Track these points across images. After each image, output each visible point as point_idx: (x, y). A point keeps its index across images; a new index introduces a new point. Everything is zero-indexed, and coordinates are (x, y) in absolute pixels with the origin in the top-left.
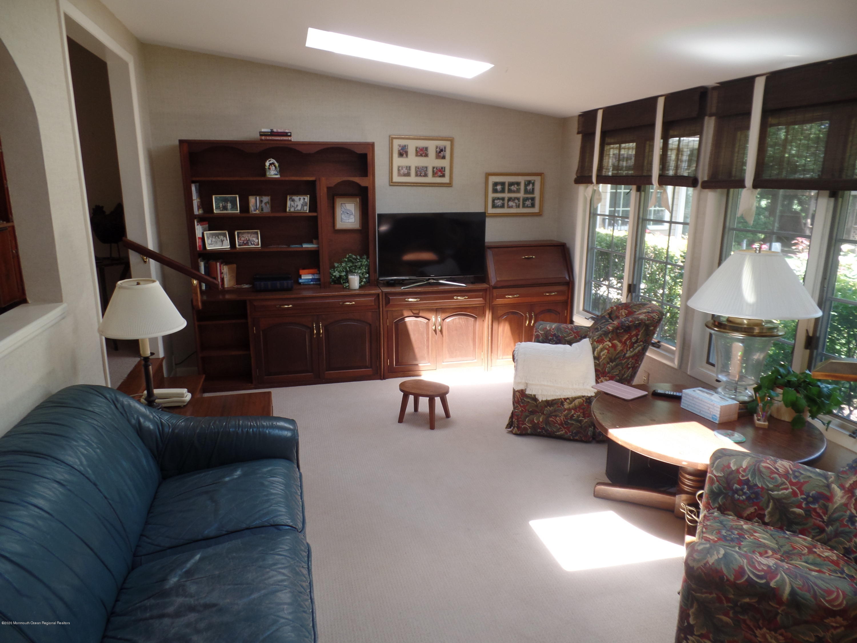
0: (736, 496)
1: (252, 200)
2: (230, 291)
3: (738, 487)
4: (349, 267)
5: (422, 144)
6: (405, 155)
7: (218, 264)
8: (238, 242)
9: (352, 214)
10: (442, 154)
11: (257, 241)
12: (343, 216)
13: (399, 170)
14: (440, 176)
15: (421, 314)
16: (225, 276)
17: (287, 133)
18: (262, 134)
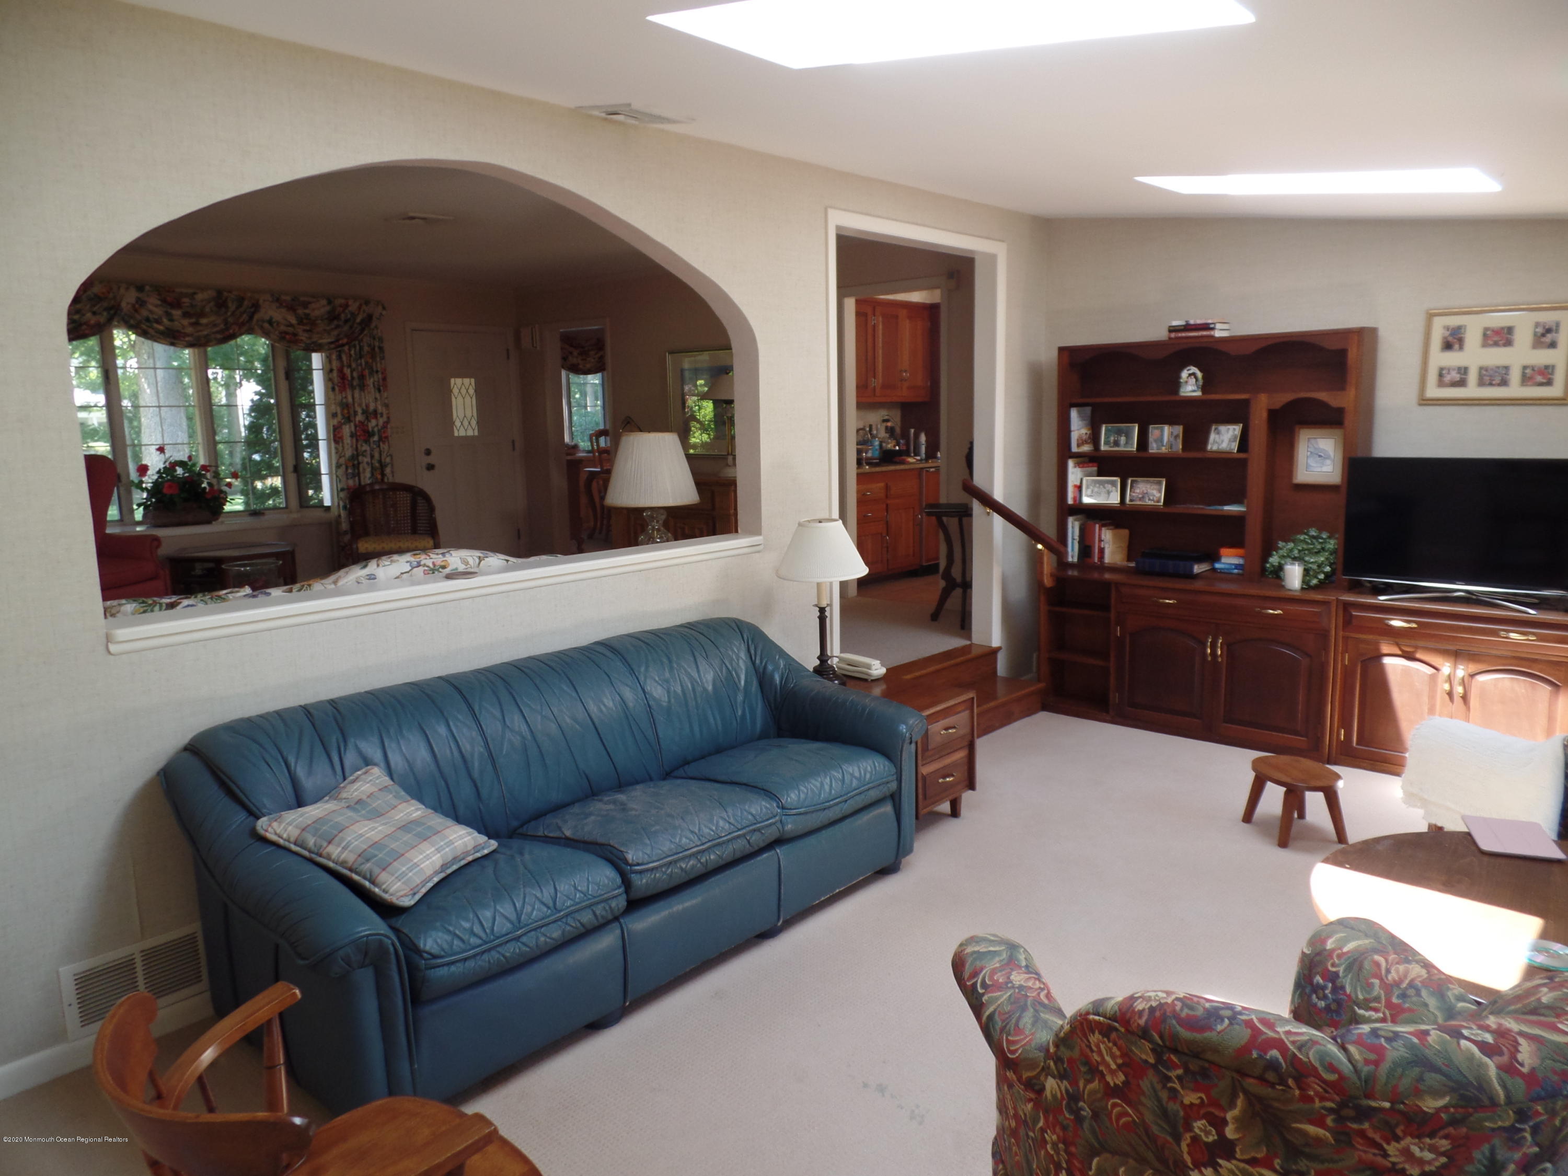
0: (1314, 996)
1: (1154, 432)
2: (1113, 569)
3: (1321, 981)
4: (1300, 551)
5: (1498, 320)
6: (1457, 346)
7: (1097, 526)
8: (1130, 495)
9: (1328, 457)
10: (1549, 337)
11: (1158, 495)
12: (1311, 462)
13: (1441, 375)
14: (1541, 384)
15: (1418, 656)
16: (1107, 546)
17: (1208, 324)
18: (1172, 330)
